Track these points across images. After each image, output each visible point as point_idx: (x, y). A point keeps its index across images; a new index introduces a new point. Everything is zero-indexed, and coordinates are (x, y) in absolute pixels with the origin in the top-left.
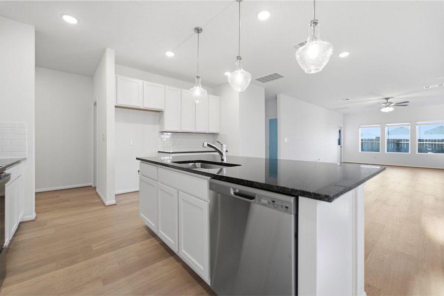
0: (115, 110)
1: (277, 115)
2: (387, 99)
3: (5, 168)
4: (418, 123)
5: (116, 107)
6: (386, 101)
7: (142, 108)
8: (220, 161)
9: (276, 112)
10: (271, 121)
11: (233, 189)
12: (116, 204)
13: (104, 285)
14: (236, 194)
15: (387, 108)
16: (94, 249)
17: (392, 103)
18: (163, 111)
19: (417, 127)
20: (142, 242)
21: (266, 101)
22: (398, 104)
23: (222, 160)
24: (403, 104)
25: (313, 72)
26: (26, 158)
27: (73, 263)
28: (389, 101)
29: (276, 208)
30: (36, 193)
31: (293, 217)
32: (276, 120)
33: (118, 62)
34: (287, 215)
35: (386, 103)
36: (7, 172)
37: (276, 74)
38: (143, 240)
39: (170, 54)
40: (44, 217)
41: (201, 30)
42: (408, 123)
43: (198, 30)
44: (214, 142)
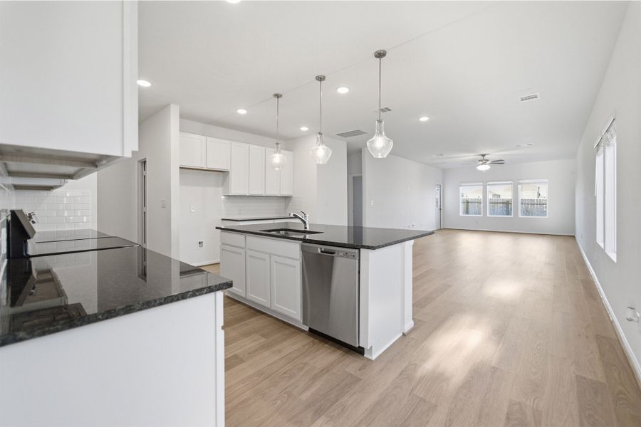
0: (180, 172)
1: (361, 173)
2: (483, 155)
4: (521, 182)
5: (180, 168)
6: (481, 158)
7: (205, 168)
8: (303, 229)
9: (360, 169)
10: (354, 178)
11: (319, 249)
14: (322, 252)
15: (483, 165)
17: (488, 161)
18: (228, 172)
19: (520, 186)
21: (349, 155)
22: (494, 162)
23: (306, 228)
24: (498, 162)
25: (380, 157)
28: (486, 157)
29: (347, 257)
31: (357, 261)
32: (361, 178)
33: (183, 116)
34: (353, 260)
35: (481, 161)
37: (358, 131)
39: (242, 112)
41: (281, 96)
42: (511, 182)
43: (278, 96)
44: (286, 207)
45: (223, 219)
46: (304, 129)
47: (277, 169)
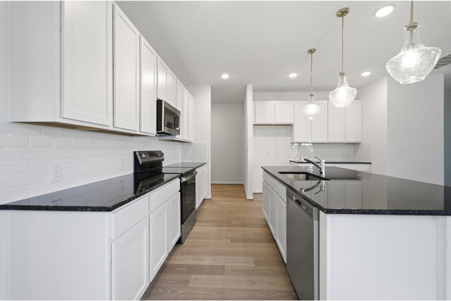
0: (254, 128)
3: (195, 169)
5: (253, 125)
7: (274, 124)
11: (294, 196)
12: (253, 200)
13: (232, 242)
14: (296, 200)
16: (232, 223)
18: (293, 125)
20: (260, 228)
23: (321, 173)
26: (206, 163)
27: (221, 226)
29: (307, 213)
30: (211, 184)
36: (196, 170)
38: (261, 227)
39: (293, 75)
40: (215, 199)
43: (311, 51)
44: (355, 152)
45: (290, 161)
46: (366, 74)
47: (311, 118)
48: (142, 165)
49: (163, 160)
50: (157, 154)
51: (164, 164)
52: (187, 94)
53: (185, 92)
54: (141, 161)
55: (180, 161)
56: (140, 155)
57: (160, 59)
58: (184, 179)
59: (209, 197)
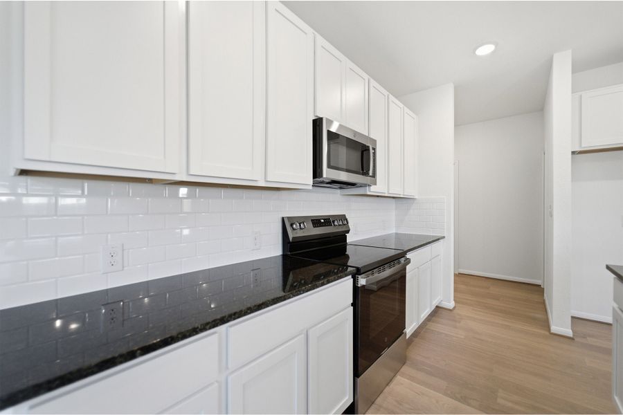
3: (405, 253)
12: (573, 339)
26: (444, 237)
48: (293, 242)
49: (348, 231)
50: (333, 222)
51: (350, 238)
52: (397, 107)
53: (391, 105)
54: (291, 235)
55: (393, 231)
56: (292, 225)
57: (321, 40)
58: (362, 281)
59: (450, 304)
